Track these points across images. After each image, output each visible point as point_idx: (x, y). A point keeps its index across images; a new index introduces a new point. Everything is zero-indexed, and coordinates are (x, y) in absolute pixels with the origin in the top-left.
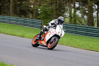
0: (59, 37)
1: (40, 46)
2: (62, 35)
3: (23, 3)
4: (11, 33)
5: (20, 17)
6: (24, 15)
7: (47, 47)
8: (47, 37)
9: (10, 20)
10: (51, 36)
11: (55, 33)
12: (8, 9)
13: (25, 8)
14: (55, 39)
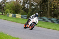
0: (35, 23)
1: (27, 28)
2: (37, 22)
3: (56, 10)
4: (48, 27)
5: (54, 18)
6: (56, 17)
7: (29, 28)
8: (30, 23)
9: (48, 20)
10: (32, 23)
11: (34, 21)
12: (47, 13)
13: (56, 13)
14: (33, 24)
